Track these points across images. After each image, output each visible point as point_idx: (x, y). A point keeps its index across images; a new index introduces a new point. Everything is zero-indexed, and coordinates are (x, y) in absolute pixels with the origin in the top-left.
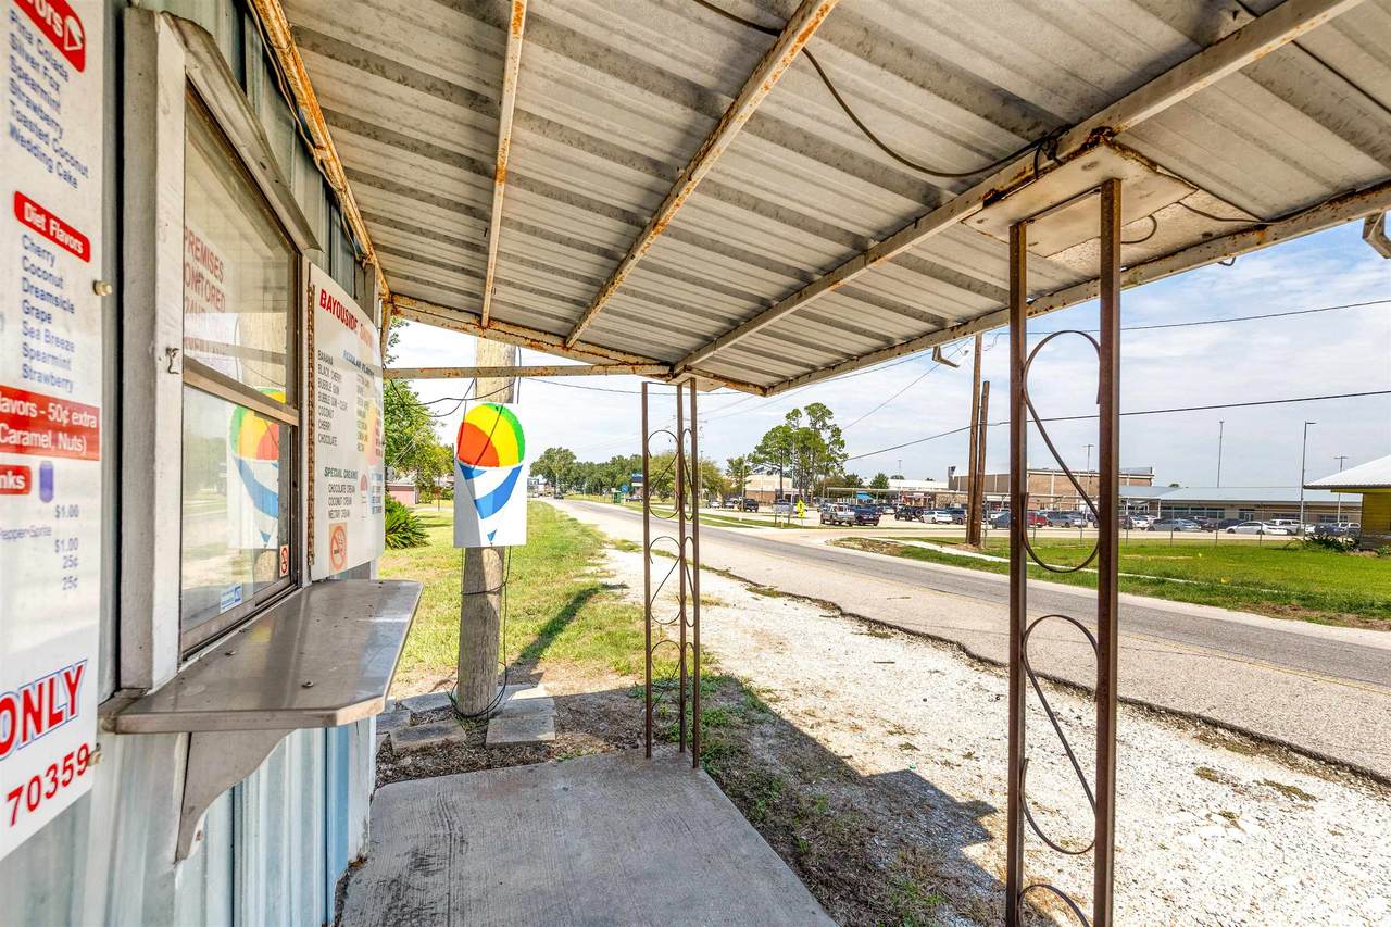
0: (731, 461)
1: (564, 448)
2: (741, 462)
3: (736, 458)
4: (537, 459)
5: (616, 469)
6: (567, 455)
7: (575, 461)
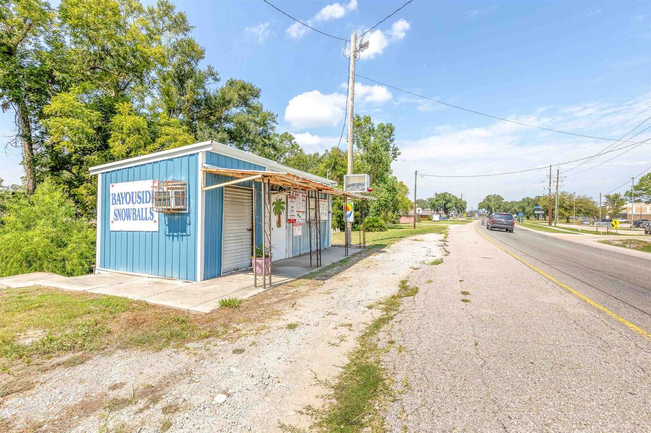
0: (608, 197)
1: (497, 195)
2: (617, 196)
3: (612, 194)
4: (482, 201)
5: (525, 204)
6: (498, 198)
7: (503, 201)
